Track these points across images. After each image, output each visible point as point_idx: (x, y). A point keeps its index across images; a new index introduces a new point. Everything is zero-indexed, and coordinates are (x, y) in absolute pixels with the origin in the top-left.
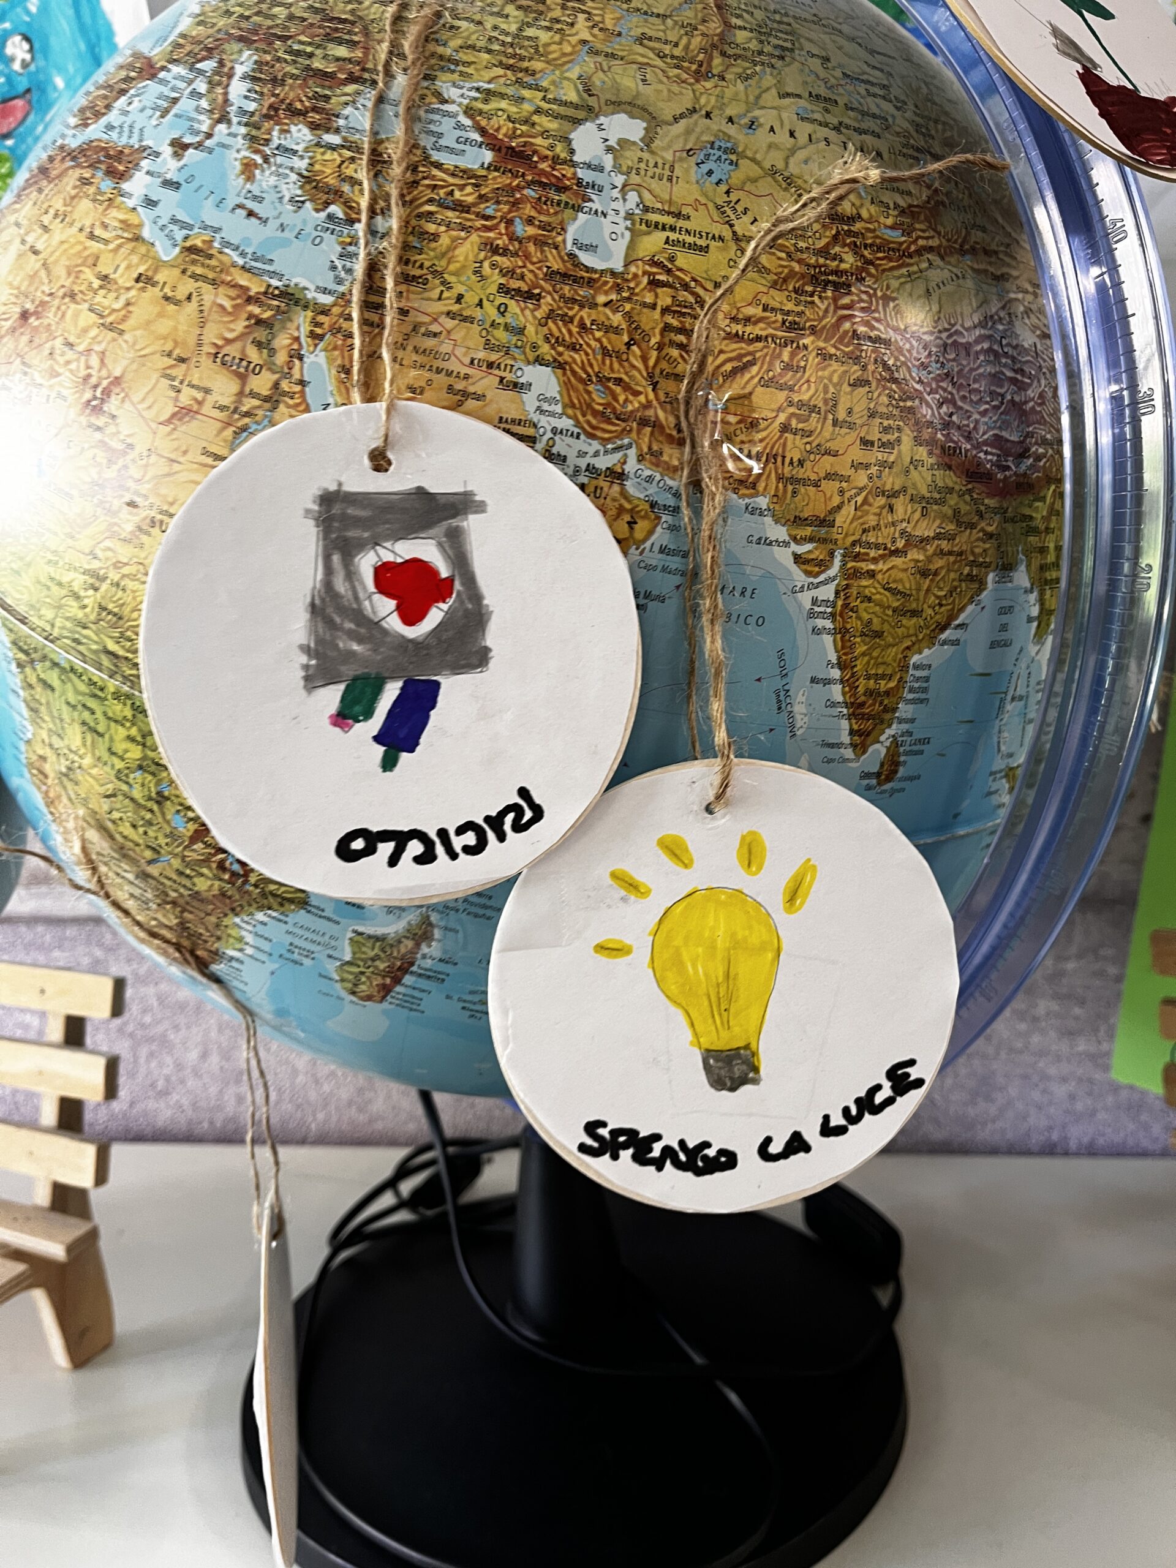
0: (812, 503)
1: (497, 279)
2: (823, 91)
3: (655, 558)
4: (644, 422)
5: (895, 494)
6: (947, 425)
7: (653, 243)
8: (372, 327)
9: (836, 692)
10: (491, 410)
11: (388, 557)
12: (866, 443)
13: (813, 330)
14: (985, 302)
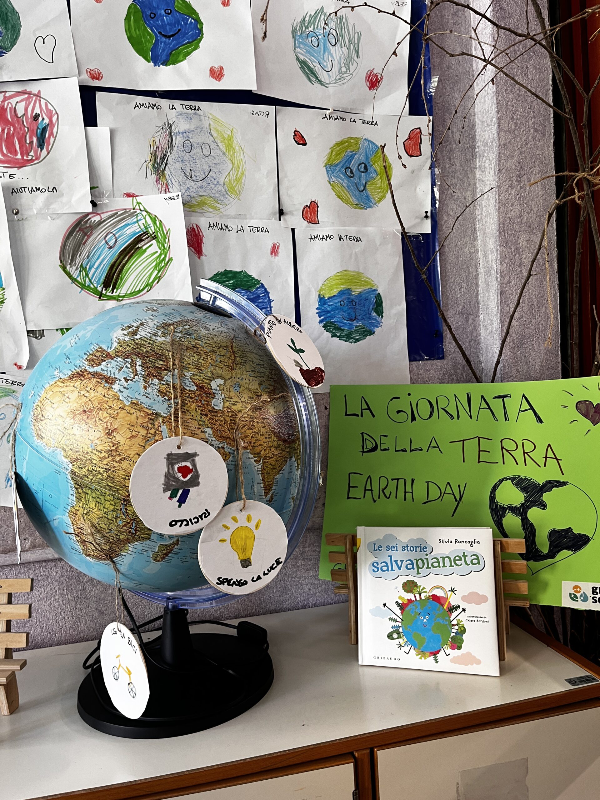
0: (257, 450)
1: (200, 412)
2: (253, 369)
3: (230, 463)
4: (228, 438)
5: (271, 447)
6: (279, 432)
7: (227, 404)
8: (176, 421)
9: (262, 485)
10: (200, 437)
11: (180, 465)
12: (266, 438)
13: (256, 418)
14: (284, 407)
